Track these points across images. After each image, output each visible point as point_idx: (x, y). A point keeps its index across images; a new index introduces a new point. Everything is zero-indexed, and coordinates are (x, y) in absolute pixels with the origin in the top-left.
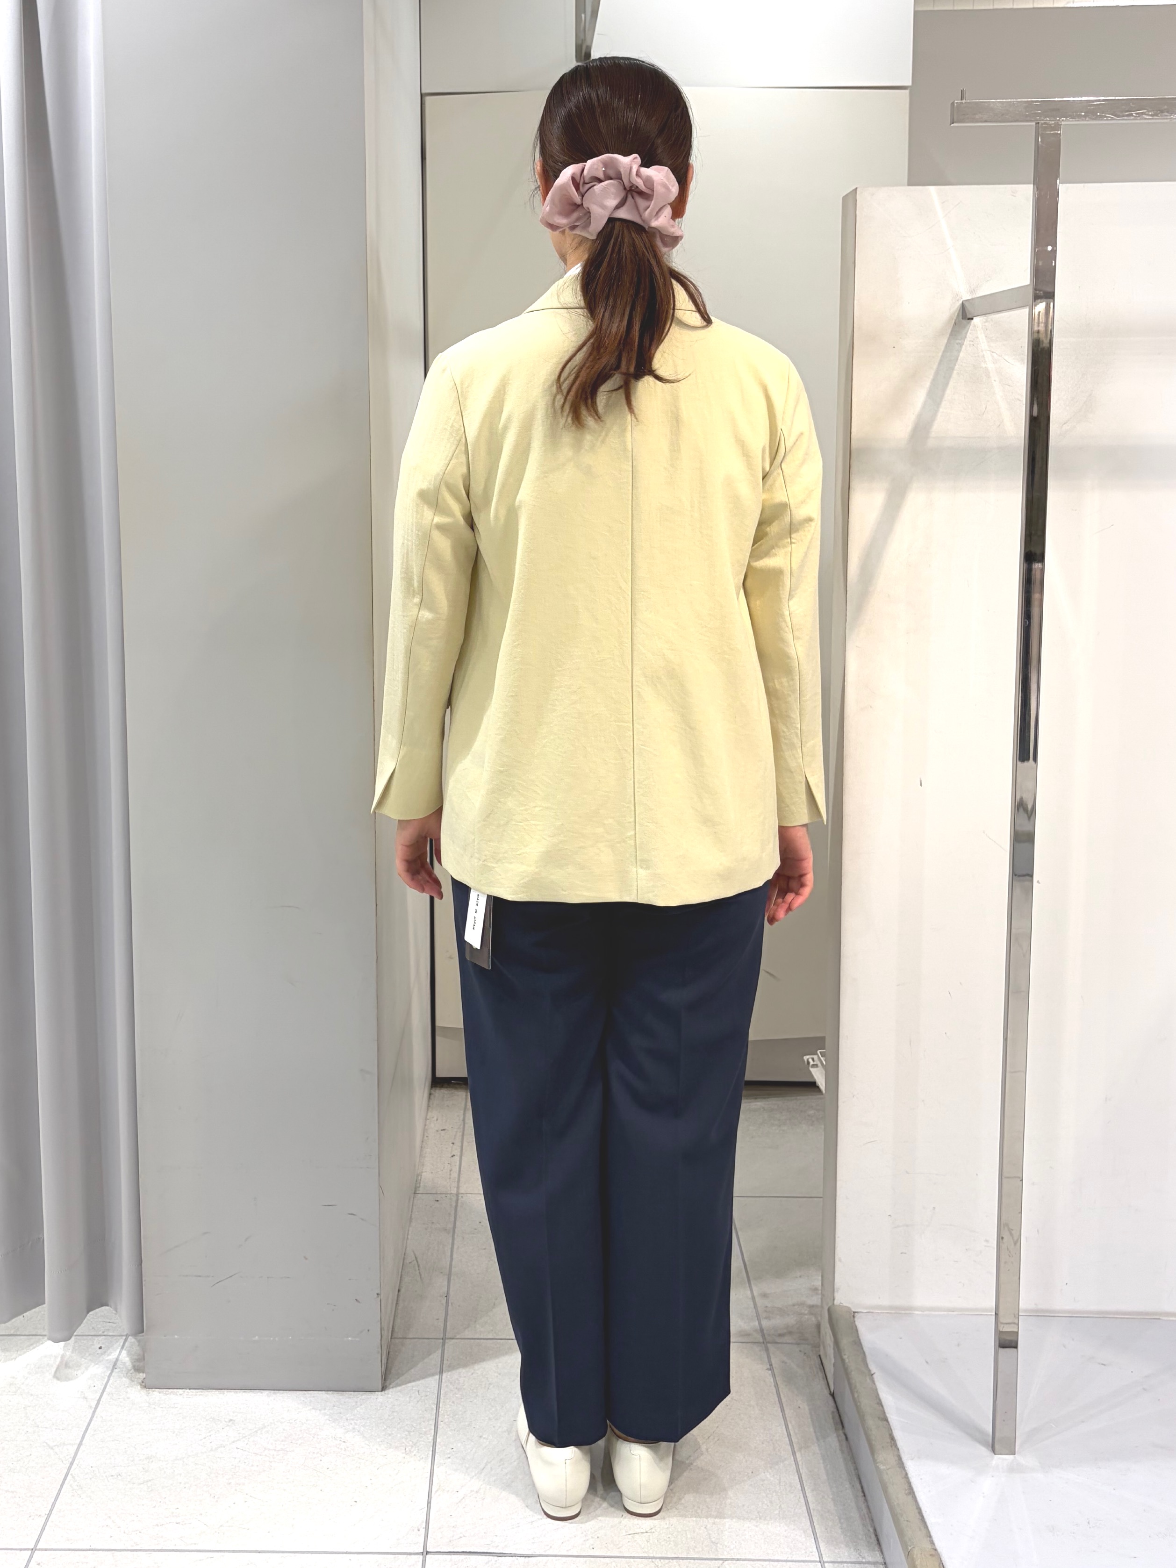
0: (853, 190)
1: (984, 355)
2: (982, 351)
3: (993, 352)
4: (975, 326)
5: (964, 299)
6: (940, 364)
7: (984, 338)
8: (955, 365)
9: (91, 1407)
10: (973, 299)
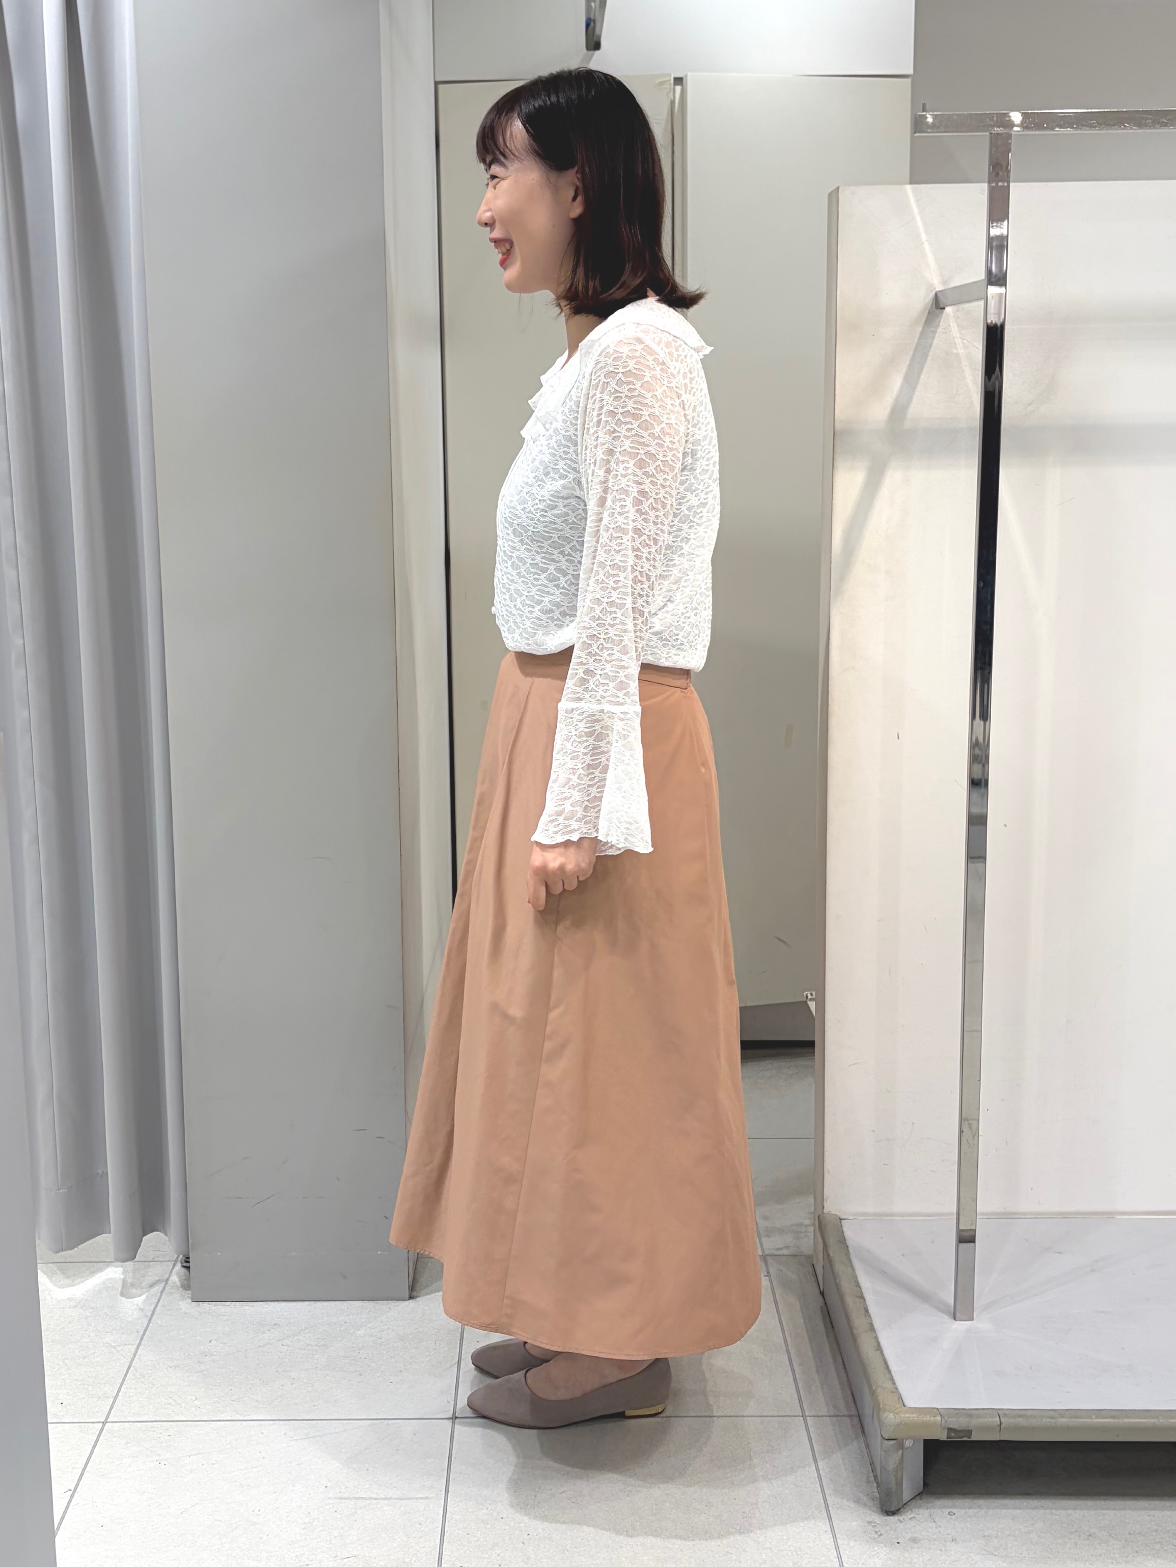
0: (836, 189)
1: (955, 342)
2: (954, 338)
3: (964, 339)
4: (947, 315)
5: (937, 289)
6: (915, 350)
7: (956, 326)
8: (929, 351)
9: (147, 1316)
10: (945, 290)
